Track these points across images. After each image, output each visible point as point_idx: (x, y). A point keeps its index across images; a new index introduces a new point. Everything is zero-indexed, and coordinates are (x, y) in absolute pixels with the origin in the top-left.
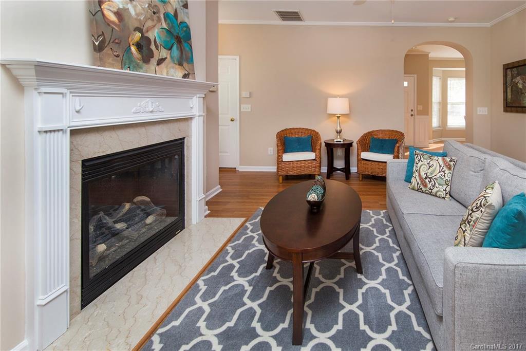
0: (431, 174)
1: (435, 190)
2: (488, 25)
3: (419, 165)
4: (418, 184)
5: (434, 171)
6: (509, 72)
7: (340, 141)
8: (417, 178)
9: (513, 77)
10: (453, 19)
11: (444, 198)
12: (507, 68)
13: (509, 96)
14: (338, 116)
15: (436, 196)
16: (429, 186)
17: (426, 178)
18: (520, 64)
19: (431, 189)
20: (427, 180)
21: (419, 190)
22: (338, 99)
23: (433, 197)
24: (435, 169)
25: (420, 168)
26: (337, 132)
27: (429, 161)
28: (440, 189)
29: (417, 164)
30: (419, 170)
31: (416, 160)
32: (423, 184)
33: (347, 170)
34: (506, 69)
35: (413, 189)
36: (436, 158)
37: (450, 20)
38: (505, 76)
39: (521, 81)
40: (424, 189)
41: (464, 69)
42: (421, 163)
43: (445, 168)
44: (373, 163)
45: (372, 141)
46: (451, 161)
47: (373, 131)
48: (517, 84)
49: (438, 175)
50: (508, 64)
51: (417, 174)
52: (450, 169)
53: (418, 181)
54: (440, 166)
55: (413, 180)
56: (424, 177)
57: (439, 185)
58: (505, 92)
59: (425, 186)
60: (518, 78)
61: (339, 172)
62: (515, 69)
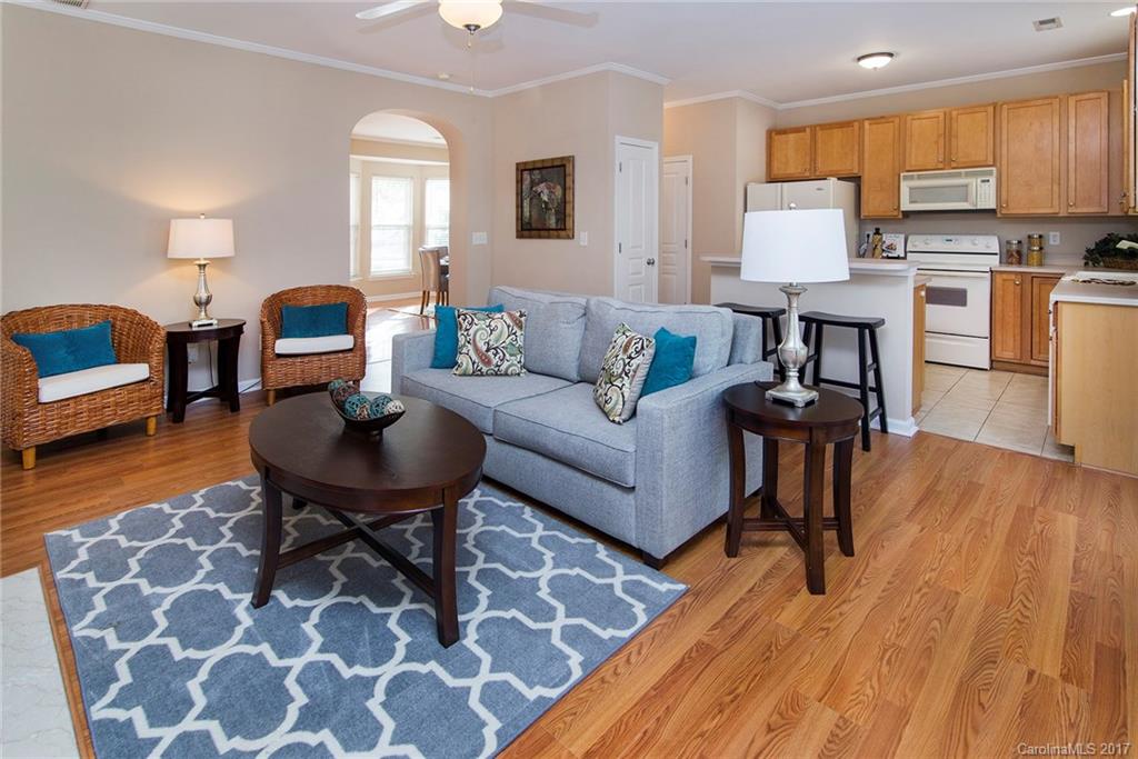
0: (497, 341)
1: (503, 368)
2: (490, 94)
3: (471, 332)
4: (474, 363)
5: (500, 335)
6: (526, 175)
7: (211, 324)
8: (472, 353)
9: (533, 184)
10: (447, 76)
11: (519, 374)
12: (523, 169)
13: (527, 214)
14: (203, 262)
15: (506, 374)
16: (495, 360)
17: (488, 350)
18: (546, 165)
19: (497, 366)
20: (490, 353)
21: (477, 373)
22: (203, 223)
23: (503, 378)
24: (501, 332)
25: (475, 335)
26: (199, 303)
27: (488, 321)
28: (512, 363)
29: (467, 330)
30: (474, 340)
31: (465, 325)
32: (483, 361)
33: (226, 390)
34: (522, 171)
35: (464, 375)
36: (499, 315)
37: (441, 77)
38: (520, 181)
39: (546, 191)
40: (485, 369)
41: (448, 164)
42: (474, 328)
43: (516, 329)
44: (306, 359)
45: (287, 314)
46: (521, 316)
47: (283, 293)
48: (539, 195)
49: (507, 342)
50: (525, 163)
51: (470, 347)
52: (521, 328)
53: (474, 357)
54: (509, 326)
55: (461, 359)
56: (485, 348)
57: (511, 355)
58: (520, 206)
59: (488, 363)
60: (542, 185)
61: (204, 399)
62: (538, 172)
